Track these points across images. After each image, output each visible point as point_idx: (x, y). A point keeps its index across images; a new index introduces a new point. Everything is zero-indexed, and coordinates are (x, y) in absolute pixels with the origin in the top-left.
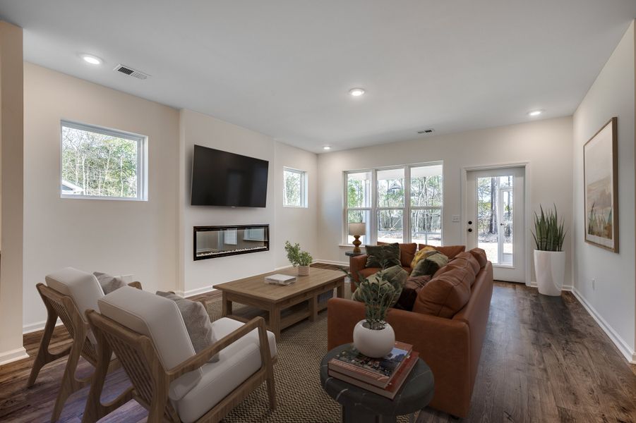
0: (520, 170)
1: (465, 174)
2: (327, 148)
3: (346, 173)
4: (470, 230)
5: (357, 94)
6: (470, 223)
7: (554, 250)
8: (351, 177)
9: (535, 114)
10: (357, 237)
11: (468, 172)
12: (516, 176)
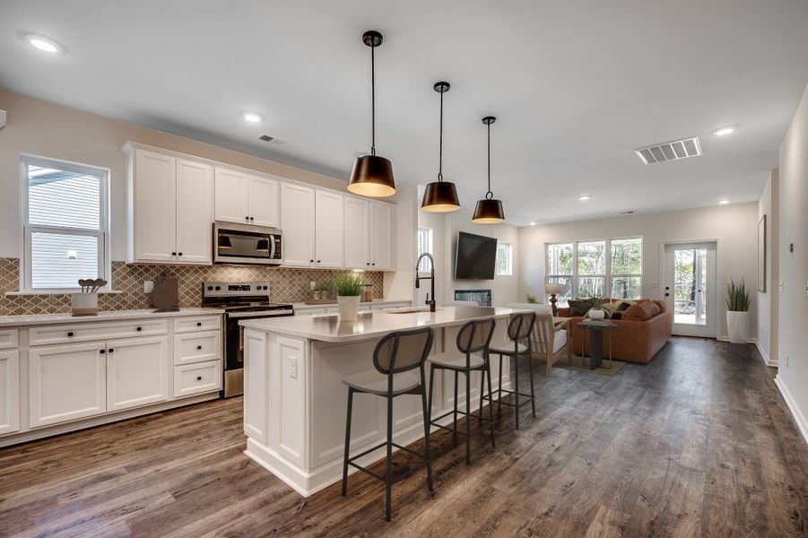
0: (712, 245)
1: (663, 247)
2: (533, 224)
3: (547, 244)
4: (667, 295)
5: (584, 198)
6: (667, 288)
7: (742, 310)
8: (550, 247)
9: (724, 202)
10: (554, 296)
11: (665, 245)
12: (709, 249)
